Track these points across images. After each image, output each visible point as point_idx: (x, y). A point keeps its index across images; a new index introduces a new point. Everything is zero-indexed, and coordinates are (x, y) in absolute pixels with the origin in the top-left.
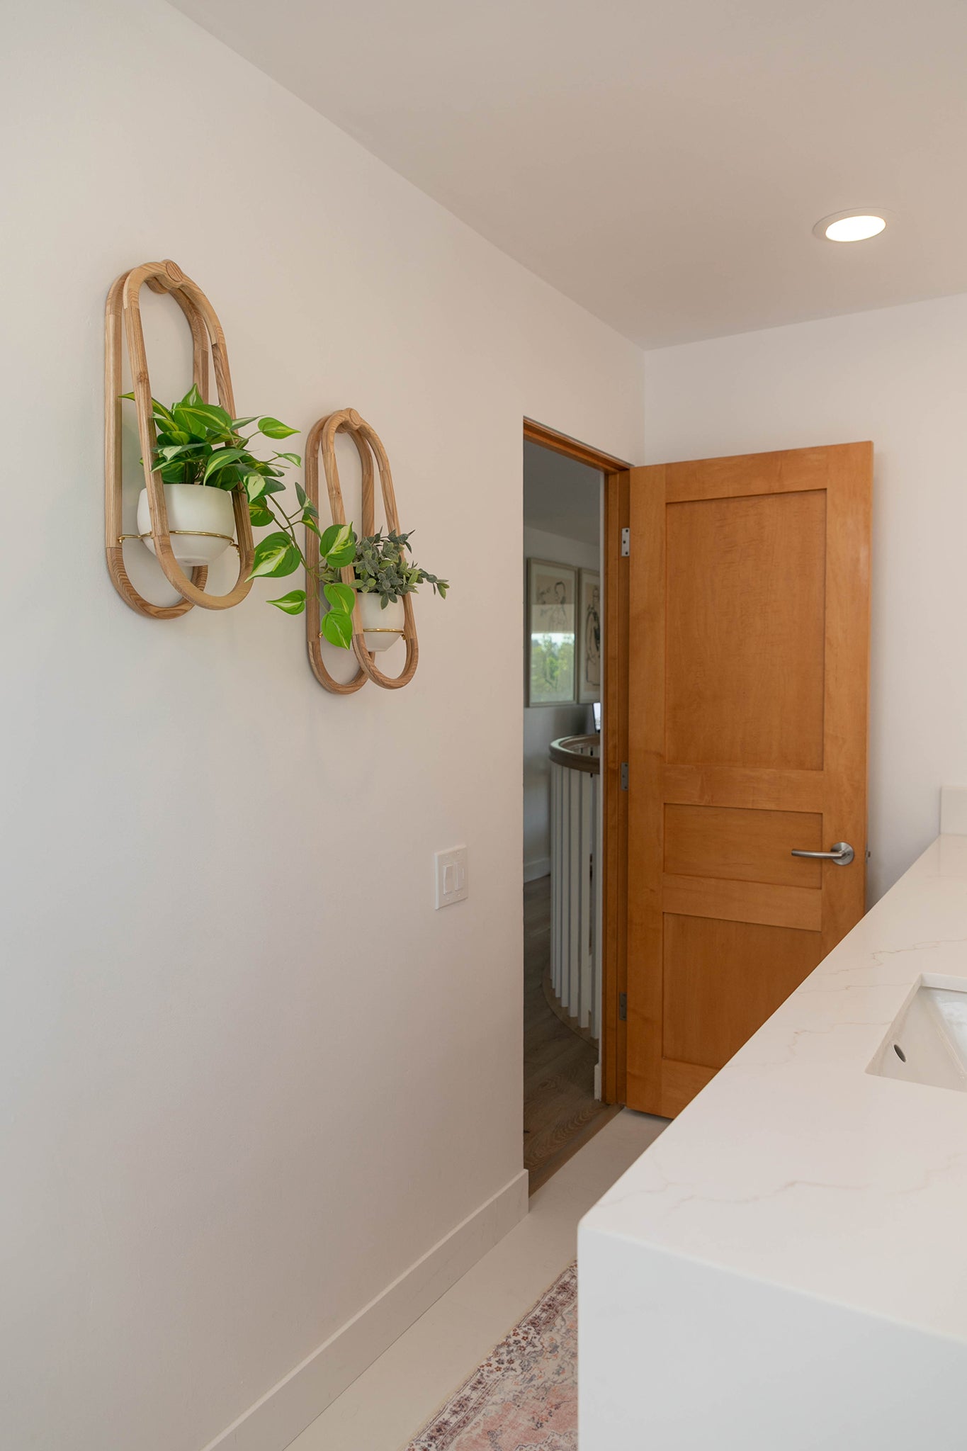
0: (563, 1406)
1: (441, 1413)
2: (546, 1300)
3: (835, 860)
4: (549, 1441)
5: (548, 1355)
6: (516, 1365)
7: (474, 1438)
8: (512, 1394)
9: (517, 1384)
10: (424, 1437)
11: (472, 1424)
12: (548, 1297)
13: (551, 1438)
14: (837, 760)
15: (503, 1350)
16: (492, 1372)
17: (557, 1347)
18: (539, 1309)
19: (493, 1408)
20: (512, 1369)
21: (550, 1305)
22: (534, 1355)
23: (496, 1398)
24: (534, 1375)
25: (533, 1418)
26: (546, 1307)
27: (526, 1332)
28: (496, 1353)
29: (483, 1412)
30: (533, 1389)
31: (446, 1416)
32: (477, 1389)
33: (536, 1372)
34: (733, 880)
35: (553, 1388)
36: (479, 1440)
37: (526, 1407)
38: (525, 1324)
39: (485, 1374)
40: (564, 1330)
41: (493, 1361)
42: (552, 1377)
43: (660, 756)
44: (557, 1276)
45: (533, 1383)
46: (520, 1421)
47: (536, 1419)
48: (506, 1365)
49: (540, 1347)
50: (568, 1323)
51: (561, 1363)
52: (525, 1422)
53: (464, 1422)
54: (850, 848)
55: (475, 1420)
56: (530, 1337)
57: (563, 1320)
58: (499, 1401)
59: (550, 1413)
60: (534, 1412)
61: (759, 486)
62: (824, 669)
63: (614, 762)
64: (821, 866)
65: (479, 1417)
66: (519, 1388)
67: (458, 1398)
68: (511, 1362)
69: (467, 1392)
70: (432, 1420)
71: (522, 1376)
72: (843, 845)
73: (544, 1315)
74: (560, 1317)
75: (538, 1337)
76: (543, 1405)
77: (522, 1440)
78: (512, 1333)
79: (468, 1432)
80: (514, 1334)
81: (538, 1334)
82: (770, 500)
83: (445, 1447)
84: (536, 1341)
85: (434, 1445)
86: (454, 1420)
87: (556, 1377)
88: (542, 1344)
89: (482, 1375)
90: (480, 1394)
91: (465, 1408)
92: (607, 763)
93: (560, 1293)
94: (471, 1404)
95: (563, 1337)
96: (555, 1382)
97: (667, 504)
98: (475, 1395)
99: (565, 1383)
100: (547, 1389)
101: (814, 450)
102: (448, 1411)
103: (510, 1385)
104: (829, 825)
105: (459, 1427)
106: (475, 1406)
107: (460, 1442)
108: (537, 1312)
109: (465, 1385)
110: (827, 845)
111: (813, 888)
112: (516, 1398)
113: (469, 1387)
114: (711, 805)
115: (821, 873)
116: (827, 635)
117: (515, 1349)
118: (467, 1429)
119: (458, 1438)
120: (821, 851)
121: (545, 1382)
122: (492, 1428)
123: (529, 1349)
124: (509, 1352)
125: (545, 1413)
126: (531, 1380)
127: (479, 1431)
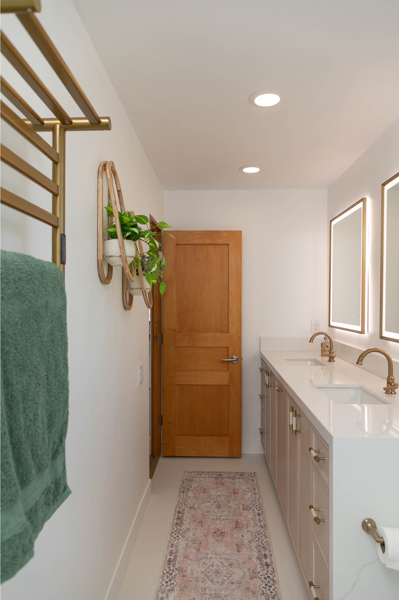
0: (202, 543)
1: (166, 557)
2: (176, 517)
3: (233, 362)
4: (205, 553)
5: (188, 531)
6: (180, 537)
7: (182, 560)
8: (185, 545)
9: (184, 542)
10: (166, 565)
11: (178, 557)
12: (176, 516)
13: (204, 552)
14: (233, 330)
15: (173, 534)
16: (174, 541)
17: (189, 529)
18: (176, 520)
19: (182, 550)
20: (180, 538)
21: (178, 518)
22: (184, 533)
23: (180, 547)
24: (187, 538)
25: (196, 549)
26: (177, 519)
27: (176, 528)
28: (172, 536)
29: (179, 552)
30: (190, 542)
31: (169, 557)
32: (173, 547)
33: (187, 537)
34: (200, 371)
35: (195, 539)
36: (184, 560)
37: (191, 547)
38: (174, 526)
39: (172, 542)
40: (187, 524)
41: (172, 538)
42: (193, 537)
43: (174, 330)
44: (174, 510)
45: (189, 540)
46: (192, 551)
47: (197, 549)
48: (177, 538)
49: (184, 530)
50: (187, 521)
51: (193, 532)
52: (194, 551)
53: (176, 557)
54: (237, 357)
55: (179, 555)
56: (179, 529)
57: (186, 521)
58: (182, 548)
59: (199, 546)
60: (195, 547)
61: (207, 241)
62: (228, 301)
63: (156, 333)
64: (228, 363)
65: (179, 554)
66: (186, 543)
67: (169, 551)
68: (178, 537)
69: (170, 549)
70: (165, 560)
71: (184, 539)
72: (234, 357)
73: (178, 521)
74: (184, 521)
75: (181, 528)
76: (196, 545)
77: (196, 555)
78: (172, 529)
79: (179, 559)
80: (173, 529)
81: (181, 527)
82: (211, 246)
83: (175, 565)
84: (181, 529)
85: (171, 566)
86: (172, 557)
87: (195, 537)
88: (183, 529)
89: (171, 543)
90: (175, 548)
91: (173, 553)
92: (153, 333)
93: (179, 514)
94: (174, 552)
95: (189, 526)
96: (195, 538)
97: (176, 244)
98: (173, 549)
99: (198, 537)
100: (194, 540)
101: (225, 231)
102: (168, 556)
103: (182, 543)
104: (230, 351)
105: (175, 558)
106: (176, 551)
107: (178, 562)
108: (176, 521)
109: (168, 547)
110: (230, 357)
111: (225, 371)
112: (186, 546)
113: (170, 547)
114: (192, 346)
115: (228, 366)
116: (229, 290)
117: (176, 533)
118: (178, 558)
119: (177, 561)
120: (228, 359)
121: (192, 539)
122: (186, 555)
123: (181, 532)
124: (176, 534)
125: (198, 546)
126: (187, 539)
127: (182, 557)
